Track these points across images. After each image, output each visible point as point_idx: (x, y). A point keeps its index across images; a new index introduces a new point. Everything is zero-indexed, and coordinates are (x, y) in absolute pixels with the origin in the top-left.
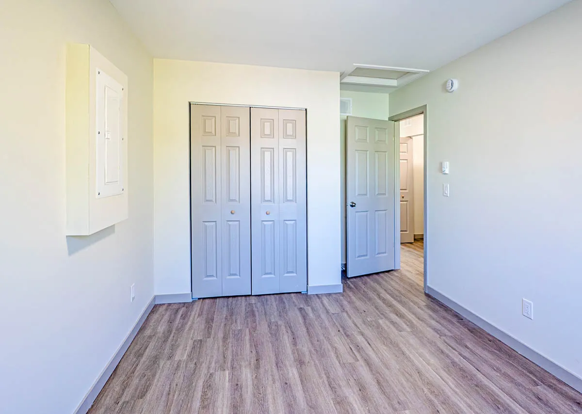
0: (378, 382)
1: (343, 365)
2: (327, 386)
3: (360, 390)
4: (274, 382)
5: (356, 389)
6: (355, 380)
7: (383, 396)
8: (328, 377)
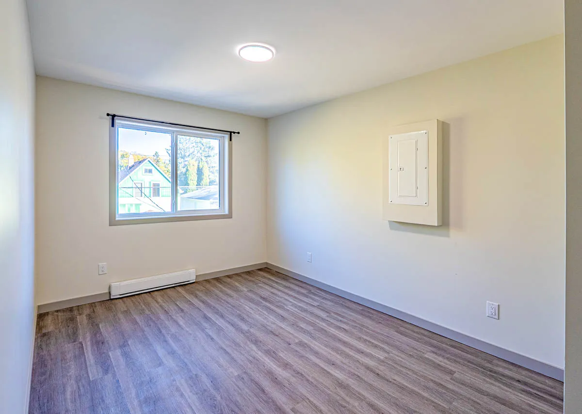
0: (263, 391)
1: (304, 398)
2: (303, 373)
3: (276, 379)
4: (342, 362)
5: (280, 378)
6: (284, 386)
7: (257, 379)
8: (308, 380)
